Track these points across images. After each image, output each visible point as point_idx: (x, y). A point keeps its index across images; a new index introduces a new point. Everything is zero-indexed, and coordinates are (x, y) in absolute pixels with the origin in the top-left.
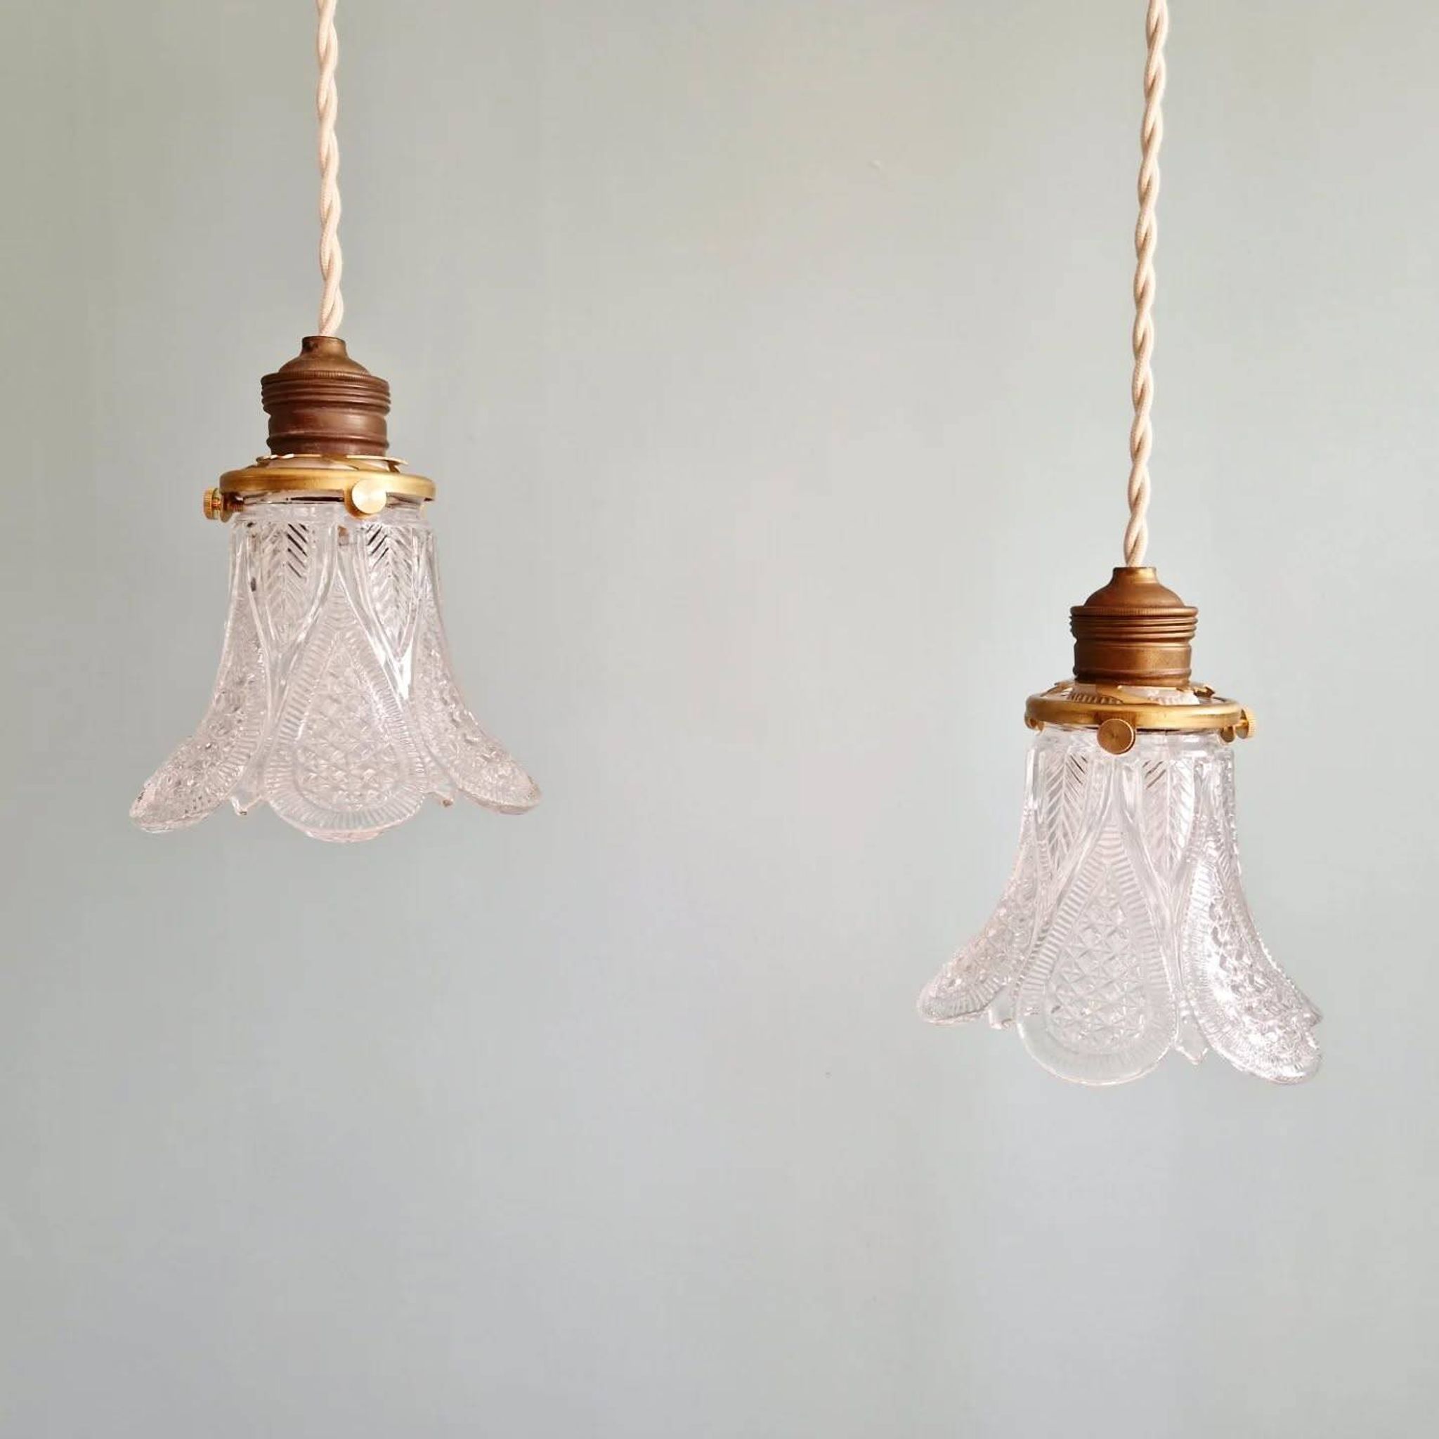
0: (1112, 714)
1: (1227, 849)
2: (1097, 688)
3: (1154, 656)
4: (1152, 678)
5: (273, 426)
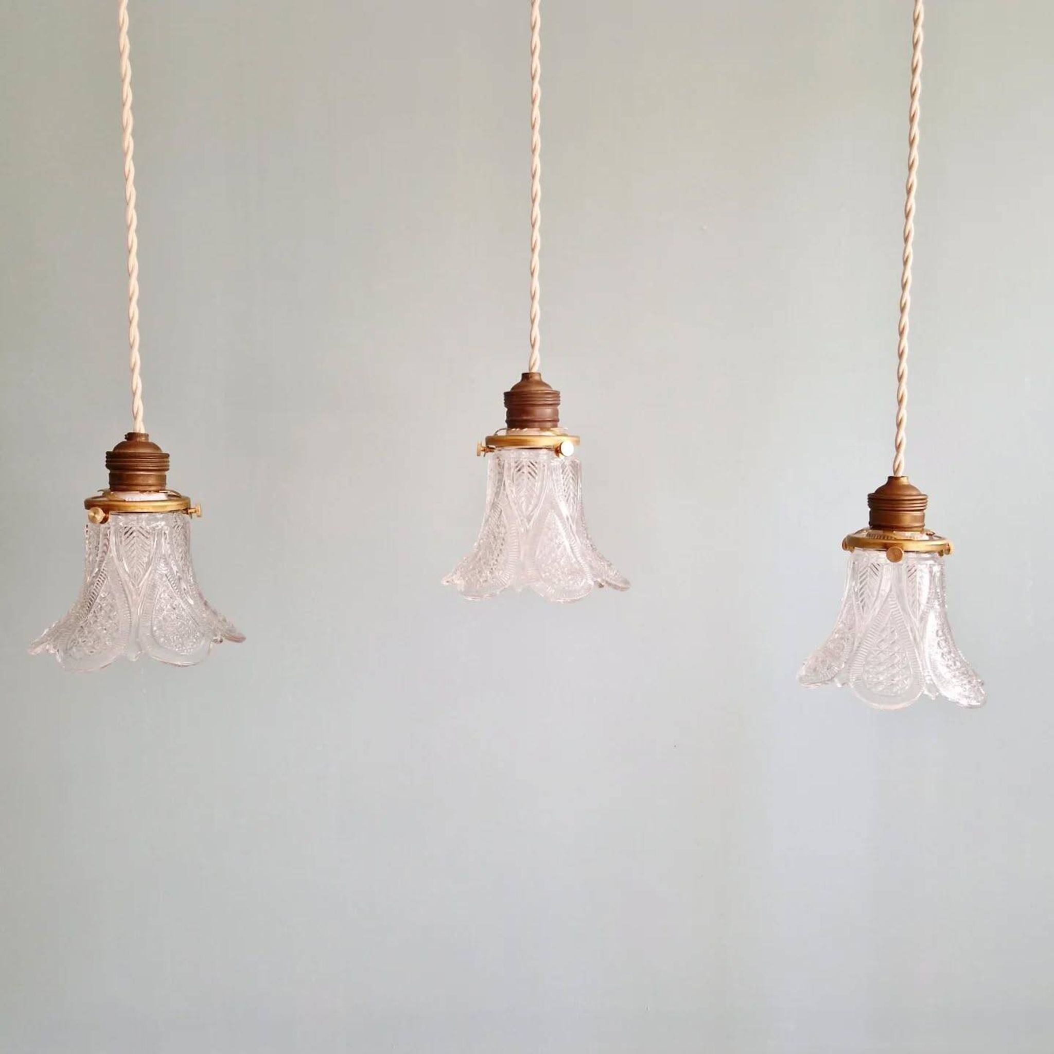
0: (892, 545)
1: (942, 605)
2: (884, 532)
3: (908, 518)
4: (908, 528)
5: (509, 414)
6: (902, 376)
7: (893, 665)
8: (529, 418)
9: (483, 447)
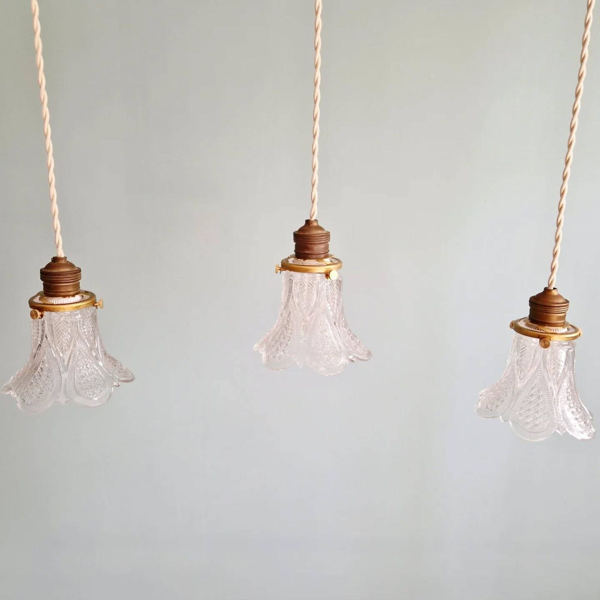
0: (544, 336)
3: (554, 318)
4: (555, 324)
6: (560, 223)
7: (538, 411)
8: (309, 252)
9: (279, 267)
